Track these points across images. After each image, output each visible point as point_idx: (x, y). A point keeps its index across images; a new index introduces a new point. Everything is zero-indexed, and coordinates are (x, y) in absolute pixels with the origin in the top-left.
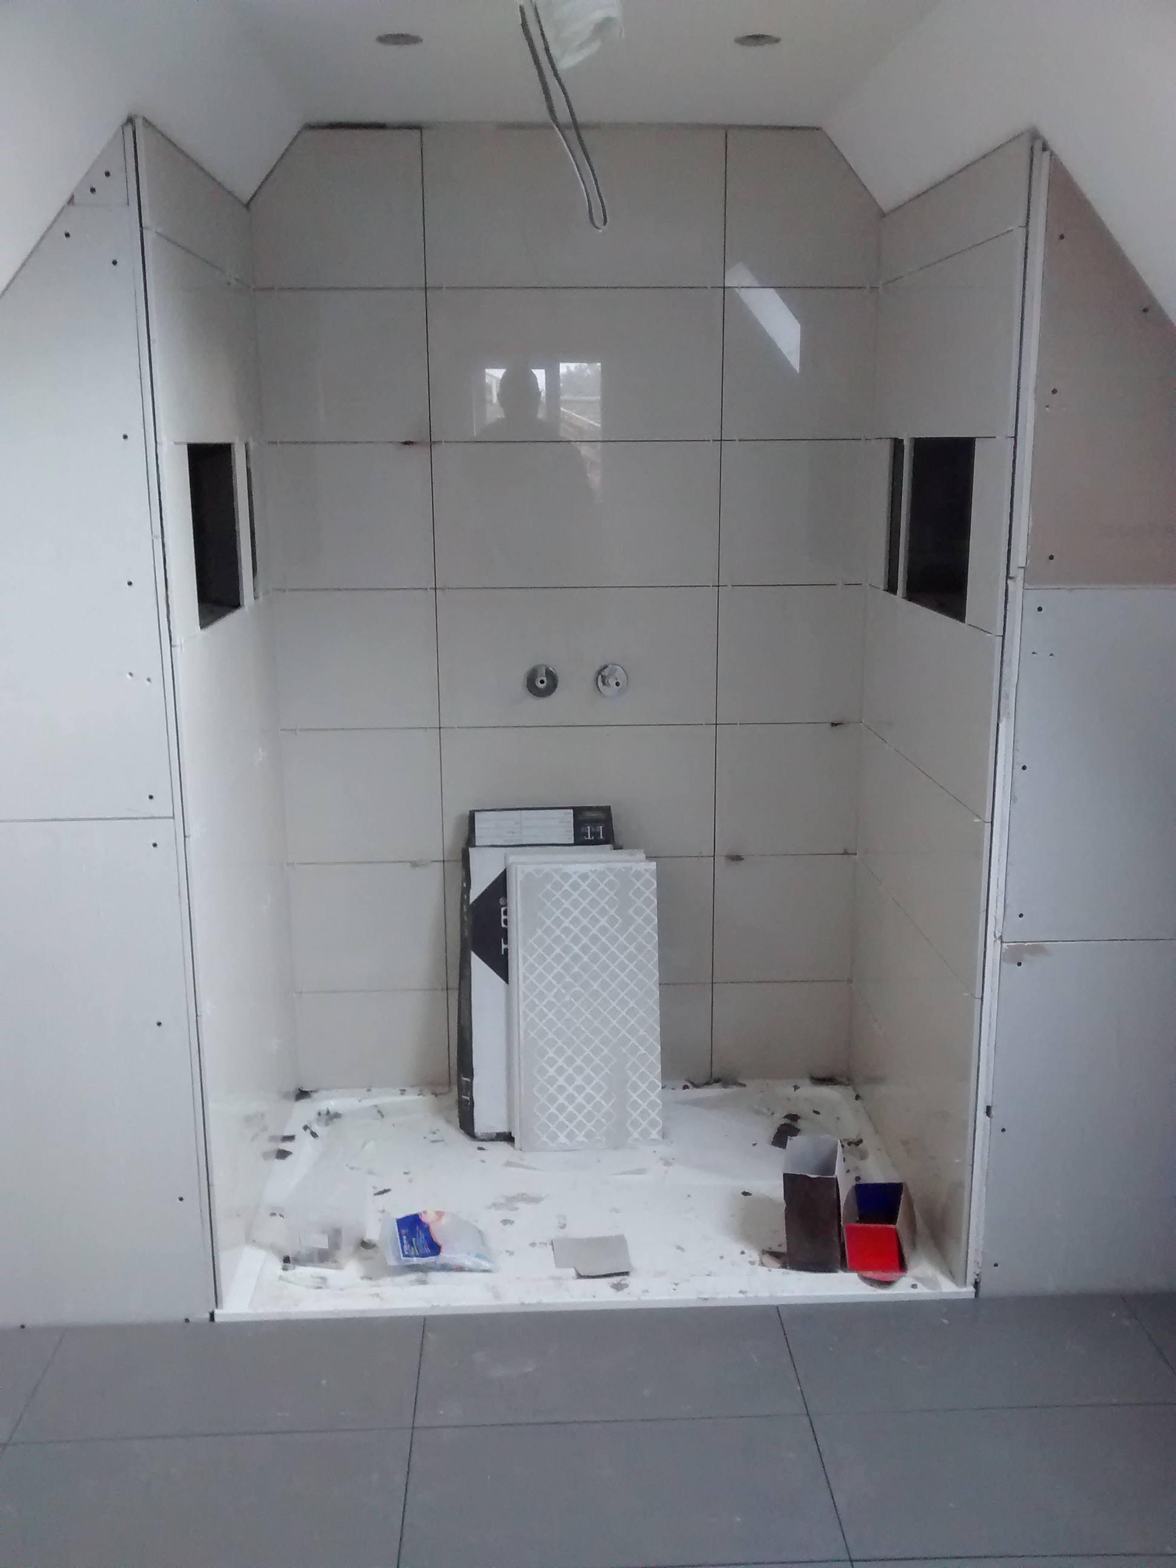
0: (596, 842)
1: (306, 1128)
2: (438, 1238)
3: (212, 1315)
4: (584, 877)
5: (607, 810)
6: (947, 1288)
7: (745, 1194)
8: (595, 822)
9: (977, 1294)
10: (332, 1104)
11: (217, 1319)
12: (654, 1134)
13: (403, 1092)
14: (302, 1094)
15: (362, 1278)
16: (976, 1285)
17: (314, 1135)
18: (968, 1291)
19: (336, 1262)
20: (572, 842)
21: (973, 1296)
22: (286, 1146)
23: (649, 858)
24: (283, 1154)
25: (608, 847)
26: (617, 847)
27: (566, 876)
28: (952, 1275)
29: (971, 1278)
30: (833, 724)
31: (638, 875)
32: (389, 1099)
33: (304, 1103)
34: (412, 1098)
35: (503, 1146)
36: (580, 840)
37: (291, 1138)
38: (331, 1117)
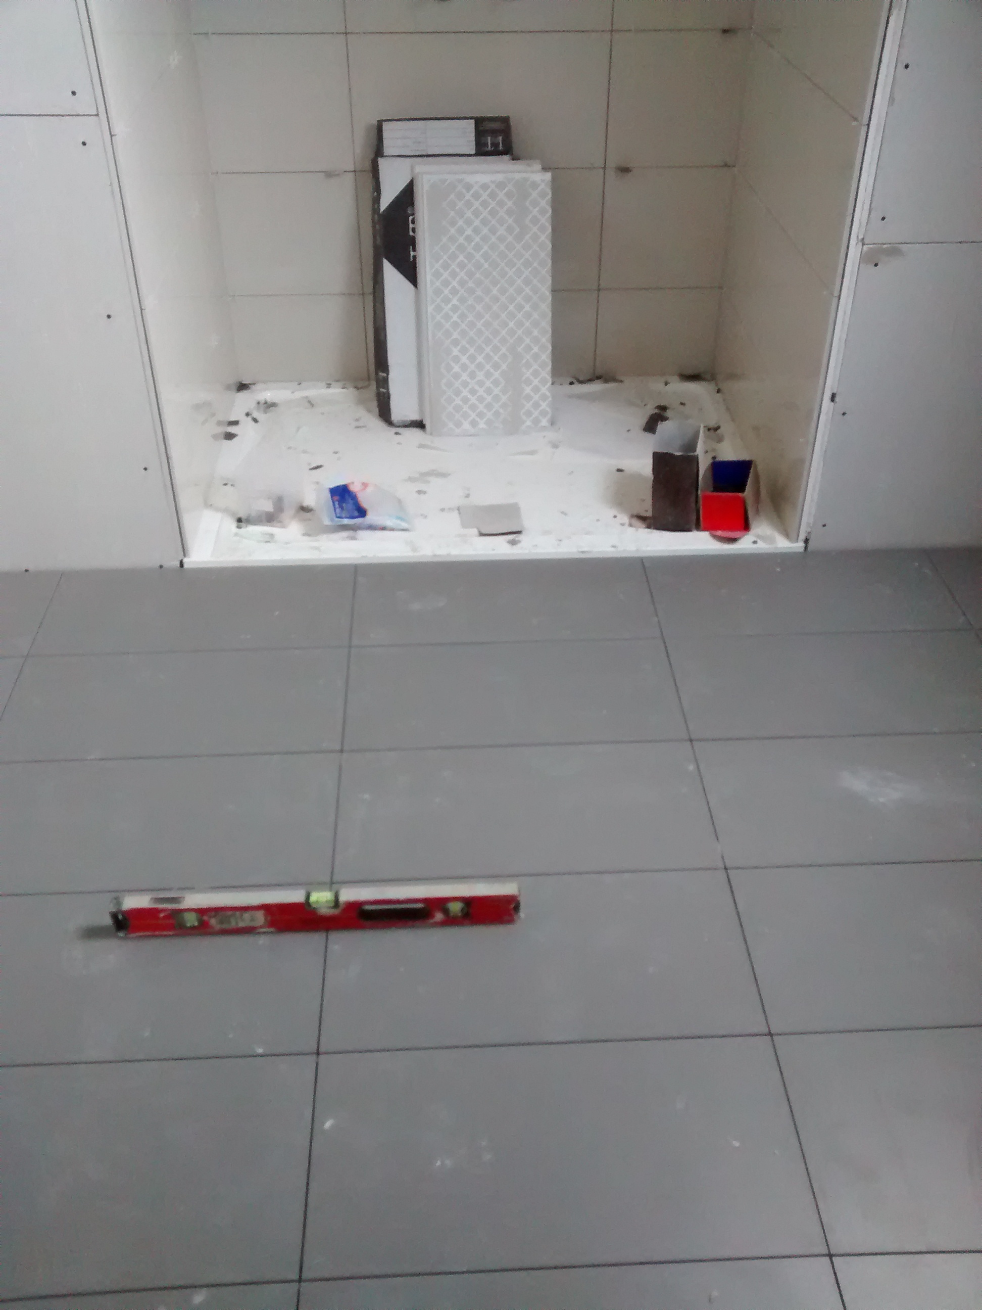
0: (496, 153)
1: (247, 414)
2: (364, 504)
3: (182, 564)
4: (485, 187)
5: (505, 120)
6: (782, 544)
7: (619, 470)
8: (494, 133)
9: (806, 548)
10: (267, 395)
11: (186, 566)
12: (544, 422)
13: (329, 386)
14: (242, 387)
15: (304, 535)
16: (806, 541)
17: (255, 420)
18: (799, 546)
19: (280, 522)
20: (473, 152)
21: (802, 550)
22: (232, 429)
23: (545, 169)
24: (230, 436)
25: (506, 158)
26: (515, 158)
27: (468, 187)
28: (787, 535)
29: (802, 536)
30: (725, 31)
31: (534, 185)
32: (317, 391)
33: (243, 395)
34: (336, 391)
35: (416, 432)
36: (481, 151)
37: (236, 423)
38: (269, 406)
